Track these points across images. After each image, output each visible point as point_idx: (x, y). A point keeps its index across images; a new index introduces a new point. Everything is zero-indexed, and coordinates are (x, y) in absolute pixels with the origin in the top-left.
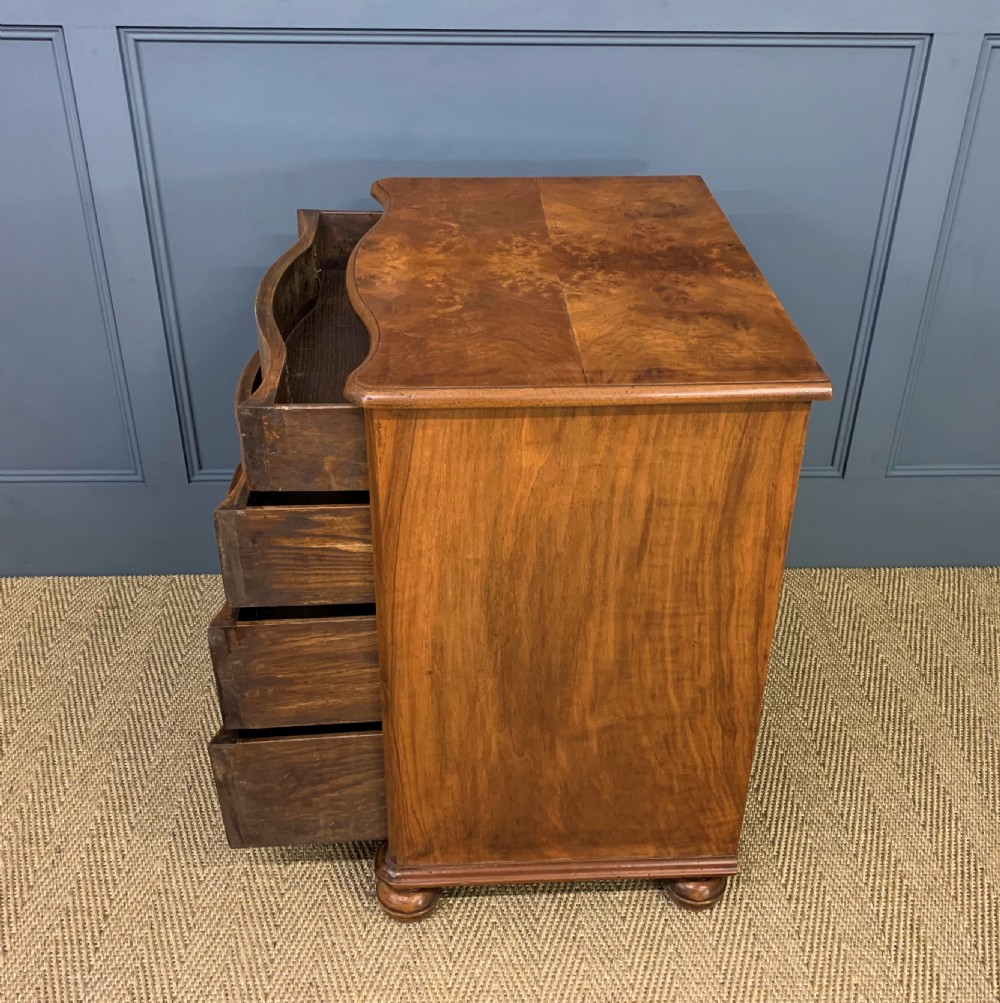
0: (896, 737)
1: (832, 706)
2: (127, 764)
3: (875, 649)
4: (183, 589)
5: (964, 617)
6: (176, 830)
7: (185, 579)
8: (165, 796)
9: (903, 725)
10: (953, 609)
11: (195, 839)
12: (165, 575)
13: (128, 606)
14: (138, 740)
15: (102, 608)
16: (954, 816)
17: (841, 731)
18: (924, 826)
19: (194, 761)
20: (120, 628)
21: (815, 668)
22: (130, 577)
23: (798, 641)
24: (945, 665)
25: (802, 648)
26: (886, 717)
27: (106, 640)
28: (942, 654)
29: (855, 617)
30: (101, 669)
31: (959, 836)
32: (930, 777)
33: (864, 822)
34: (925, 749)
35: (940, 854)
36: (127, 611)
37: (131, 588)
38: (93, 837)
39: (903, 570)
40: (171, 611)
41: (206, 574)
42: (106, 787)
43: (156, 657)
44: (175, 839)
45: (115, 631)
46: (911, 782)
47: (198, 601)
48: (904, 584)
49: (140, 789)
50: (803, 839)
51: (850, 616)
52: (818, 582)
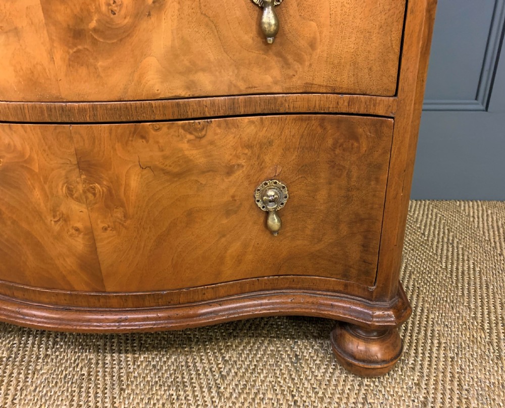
52: (462, 208)
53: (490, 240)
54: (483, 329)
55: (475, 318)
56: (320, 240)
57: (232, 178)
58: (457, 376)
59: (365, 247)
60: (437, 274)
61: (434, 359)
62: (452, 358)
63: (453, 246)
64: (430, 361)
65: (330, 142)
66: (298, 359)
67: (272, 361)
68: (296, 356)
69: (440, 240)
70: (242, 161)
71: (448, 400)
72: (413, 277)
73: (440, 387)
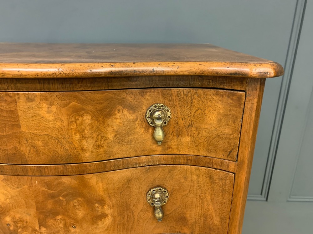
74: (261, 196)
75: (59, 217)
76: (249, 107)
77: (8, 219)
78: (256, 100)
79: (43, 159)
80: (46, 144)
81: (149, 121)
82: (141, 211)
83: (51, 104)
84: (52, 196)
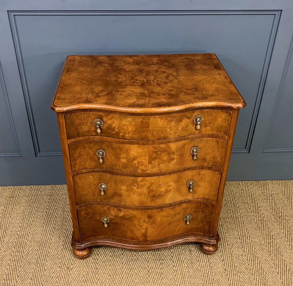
0: (268, 241)
1: (246, 230)
2: (17, 253)
3: (260, 210)
4: (35, 190)
5: (288, 198)
6: (32, 277)
7: (35, 187)
8: (29, 265)
9: (270, 236)
10: (284, 195)
11: (39, 280)
12: (29, 185)
13: (17, 196)
14: (20, 245)
15: (8, 197)
16: (288, 269)
17: (249, 239)
18: (278, 273)
19: (38, 252)
20: (14, 205)
21: (241, 217)
22: (17, 186)
23: (235, 207)
24: (282, 215)
25: (236, 210)
26: (264, 234)
27: (10, 209)
28: (281, 211)
29: (253, 198)
30: (8, 219)
31: (290, 277)
32: (279, 255)
33: (258, 272)
34: (277, 245)
35: (284, 284)
36: (16, 198)
37: (18, 190)
38: (5, 280)
39: (268, 181)
40: (31, 198)
41: (42, 185)
42: (9, 262)
43: (26, 215)
44: (32, 280)
45: (12, 205)
46: (273, 257)
47: (40, 195)
48: (268, 186)
49: (20, 263)
50: (238, 278)
51: (251, 198)
52: (240, 186)
53: (247, 202)
54: (240, 238)
55: (238, 235)
56: (198, 225)
57: (179, 215)
58: (231, 253)
59: (209, 227)
60: (229, 218)
61: (226, 249)
62: (231, 248)
63: (235, 206)
64: (225, 249)
65: (202, 207)
66: (191, 251)
67: (184, 252)
68: (190, 250)
69: (231, 203)
70: (182, 212)
71: (228, 259)
72: (221, 220)
73: (227, 256)
74: (245, 150)
75: (157, 160)
76: (234, 116)
77: (136, 162)
78: (236, 114)
79: (156, 138)
80: (157, 133)
81: (195, 122)
82: (188, 157)
83: (162, 119)
84: (156, 152)
